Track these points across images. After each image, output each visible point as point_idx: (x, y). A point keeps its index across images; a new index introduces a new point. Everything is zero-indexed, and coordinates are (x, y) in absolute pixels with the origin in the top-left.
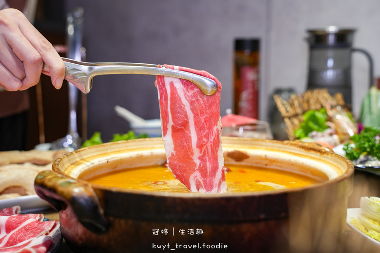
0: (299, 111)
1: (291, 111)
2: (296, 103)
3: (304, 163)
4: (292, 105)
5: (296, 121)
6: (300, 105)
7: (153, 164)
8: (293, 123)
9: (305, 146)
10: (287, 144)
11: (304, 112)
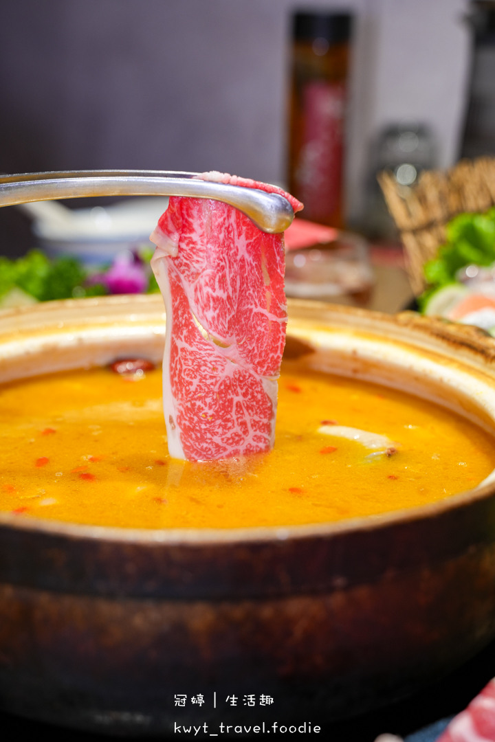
0: (438, 213)
1: (419, 215)
2: (432, 195)
3: (446, 380)
4: (422, 199)
5: (429, 240)
6: (442, 198)
7: (84, 362)
8: (421, 247)
9: (448, 334)
10: (406, 325)
11: (449, 218)
